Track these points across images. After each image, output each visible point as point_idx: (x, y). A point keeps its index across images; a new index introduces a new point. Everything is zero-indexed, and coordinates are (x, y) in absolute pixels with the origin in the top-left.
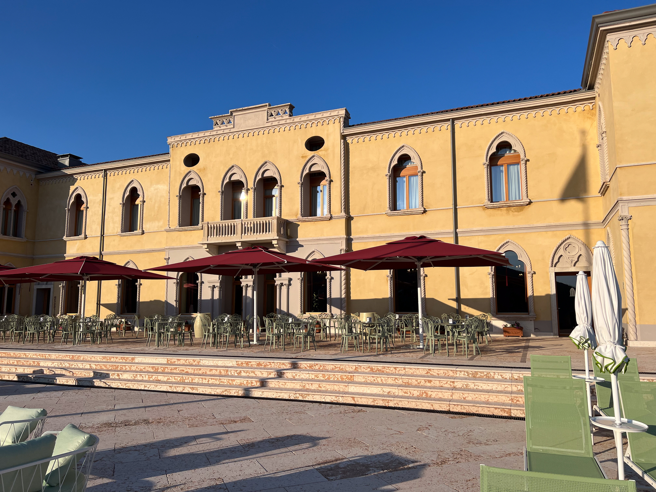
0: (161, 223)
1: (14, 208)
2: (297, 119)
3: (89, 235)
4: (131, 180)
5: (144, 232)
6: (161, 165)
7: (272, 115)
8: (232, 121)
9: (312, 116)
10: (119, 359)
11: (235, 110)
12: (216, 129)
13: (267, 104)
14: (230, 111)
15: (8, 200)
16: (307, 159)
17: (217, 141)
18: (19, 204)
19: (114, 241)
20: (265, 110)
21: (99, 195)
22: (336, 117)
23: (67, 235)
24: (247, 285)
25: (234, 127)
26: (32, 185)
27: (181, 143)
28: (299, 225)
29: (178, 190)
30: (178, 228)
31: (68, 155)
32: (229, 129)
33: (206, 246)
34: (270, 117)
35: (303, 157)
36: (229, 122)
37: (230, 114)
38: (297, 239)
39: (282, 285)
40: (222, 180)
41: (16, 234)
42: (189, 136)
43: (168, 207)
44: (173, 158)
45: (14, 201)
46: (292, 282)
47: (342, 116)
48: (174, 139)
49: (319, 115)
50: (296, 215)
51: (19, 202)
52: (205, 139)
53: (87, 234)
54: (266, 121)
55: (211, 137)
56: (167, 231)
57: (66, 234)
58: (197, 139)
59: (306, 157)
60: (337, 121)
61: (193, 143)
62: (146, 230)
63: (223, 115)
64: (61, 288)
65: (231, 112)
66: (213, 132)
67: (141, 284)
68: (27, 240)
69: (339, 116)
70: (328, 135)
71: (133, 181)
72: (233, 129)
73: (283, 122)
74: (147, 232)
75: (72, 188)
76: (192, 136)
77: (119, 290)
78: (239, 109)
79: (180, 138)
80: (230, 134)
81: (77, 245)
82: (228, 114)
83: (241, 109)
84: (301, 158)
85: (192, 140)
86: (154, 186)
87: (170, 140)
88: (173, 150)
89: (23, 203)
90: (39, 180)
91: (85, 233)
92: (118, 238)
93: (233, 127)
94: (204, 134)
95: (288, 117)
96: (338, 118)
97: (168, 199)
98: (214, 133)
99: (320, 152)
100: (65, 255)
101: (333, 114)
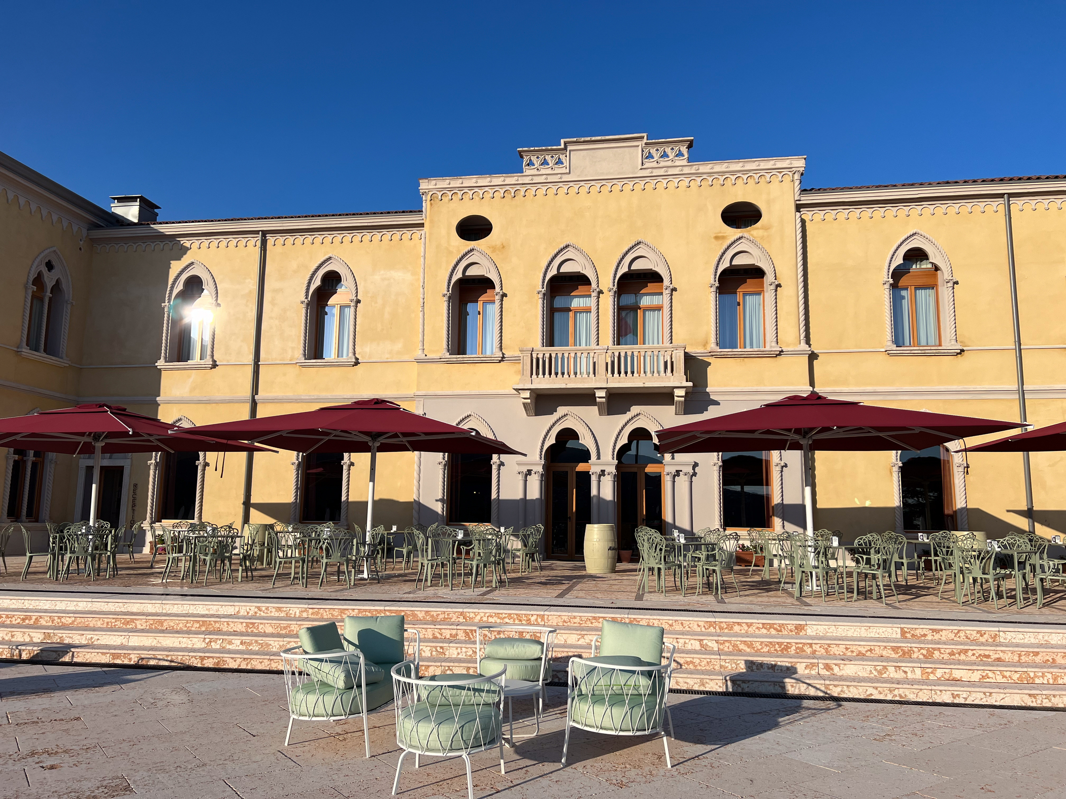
0: (399, 346)
1: (49, 294)
2: (705, 168)
3: (220, 361)
4: (327, 257)
5: (359, 361)
6: (397, 233)
7: (650, 156)
8: (564, 161)
9: (736, 166)
10: (758, 628)
11: (575, 139)
12: (528, 171)
13: (645, 135)
14: (562, 141)
15: (40, 275)
16: (729, 242)
17: (532, 196)
18: (57, 287)
19: (285, 375)
20: (638, 146)
21: (247, 281)
22: (785, 172)
23: (165, 358)
24: (603, 471)
25: (570, 173)
26: (80, 249)
27: (450, 194)
28: (709, 364)
29: (446, 284)
30: (447, 355)
31: (137, 198)
32: (559, 175)
33: (527, 394)
34: (646, 160)
35: (717, 238)
36: (559, 162)
37: (562, 146)
38: (708, 390)
39: (678, 473)
40: (543, 270)
41: (51, 349)
42: (470, 181)
43: (421, 314)
44: (432, 221)
45: (49, 280)
46: (697, 469)
47: (798, 169)
48: (436, 185)
49: (751, 165)
50: (705, 344)
51: (58, 282)
52: (504, 190)
53: (215, 358)
54: (640, 167)
55: (518, 187)
56: (419, 361)
57: (163, 354)
58: (486, 189)
59: (724, 238)
60: (787, 179)
61: (478, 196)
62: (362, 357)
63: (550, 148)
64: (152, 467)
65: (565, 143)
66: (524, 178)
67: (352, 464)
68: (70, 363)
69: (793, 169)
70: (768, 203)
71: (330, 258)
72: (567, 176)
73: (676, 171)
74: (365, 361)
75: (176, 267)
76: (476, 182)
77: (298, 474)
78: (583, 139)
79: (449, 184)
80: (561, 185)
81: (191, 380)
82: (559, 147)
83: (588, 139)
84: (713, 240)
85: (476, 190)
86: (382, 272)
87: (425, 185)
88: (431, 204)
89: (64, 286)
90: (93, 241)
91: (212, 356)
92: (293, 371)
93: (568, 171)
94: (504, 181)
95: (685, 163)
96: (791, 174)
97: (421, 300)
98: (527, 180)
99: (754, 231)
100: (158, 399)
101: (780, 164)
